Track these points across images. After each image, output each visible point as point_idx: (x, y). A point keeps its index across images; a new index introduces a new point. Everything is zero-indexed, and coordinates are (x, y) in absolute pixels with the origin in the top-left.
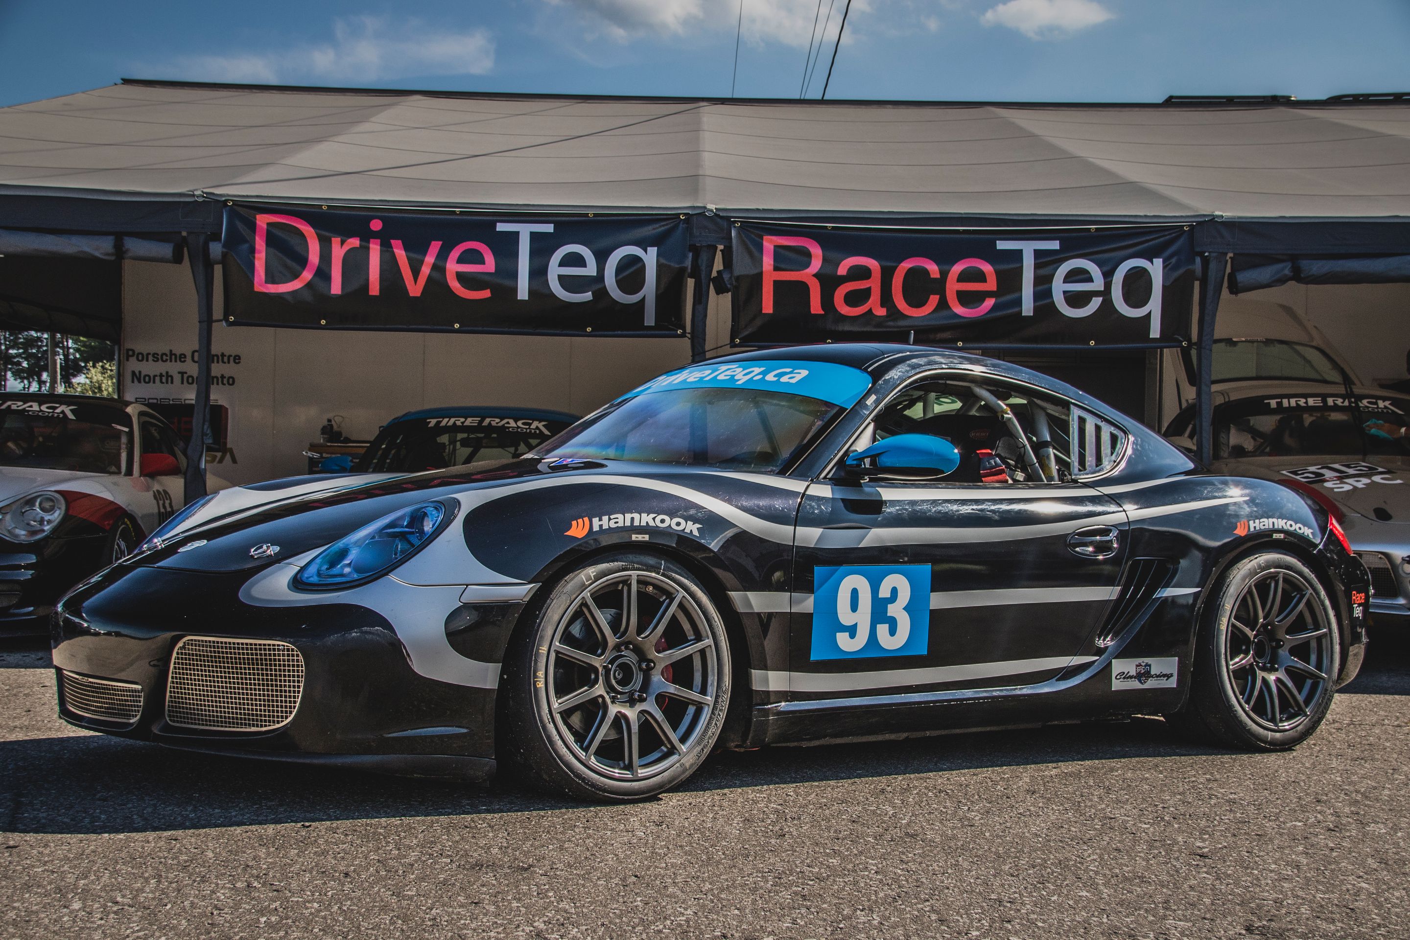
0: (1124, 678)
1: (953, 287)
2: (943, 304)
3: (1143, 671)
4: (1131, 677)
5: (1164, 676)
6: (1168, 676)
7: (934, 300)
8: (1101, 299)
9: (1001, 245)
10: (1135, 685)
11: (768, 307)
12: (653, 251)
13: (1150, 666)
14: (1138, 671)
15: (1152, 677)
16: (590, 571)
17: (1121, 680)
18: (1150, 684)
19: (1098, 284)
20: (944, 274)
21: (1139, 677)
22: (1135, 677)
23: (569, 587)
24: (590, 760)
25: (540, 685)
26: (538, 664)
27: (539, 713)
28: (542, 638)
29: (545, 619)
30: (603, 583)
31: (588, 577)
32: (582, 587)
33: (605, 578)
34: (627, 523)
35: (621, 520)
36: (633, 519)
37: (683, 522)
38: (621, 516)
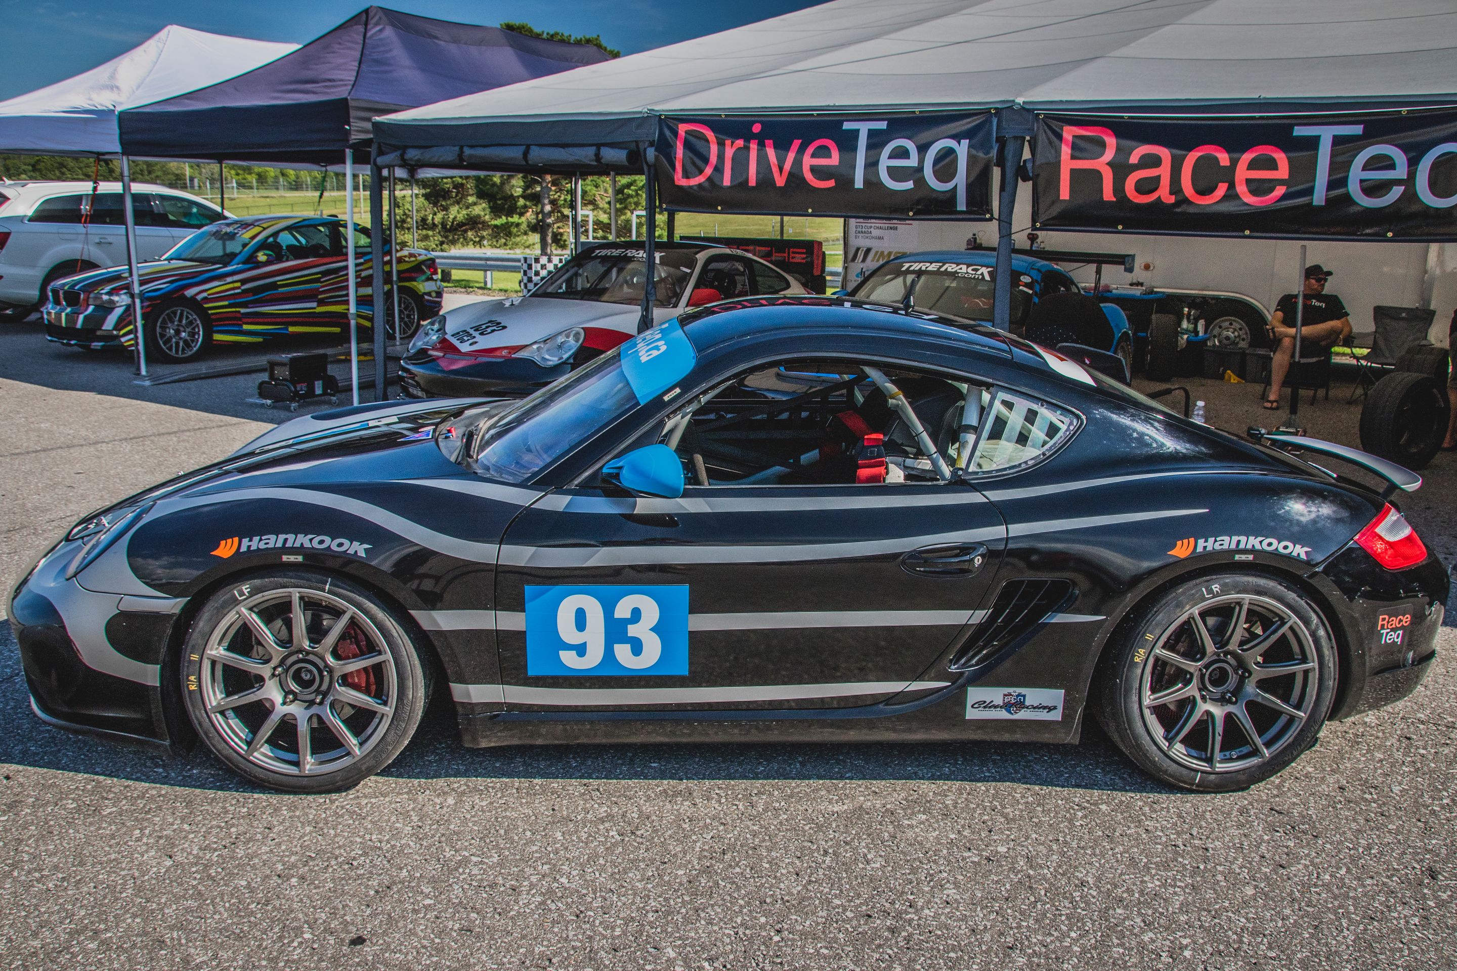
0: (985, 707)
1: (1242, 173)
2: (1231, 192)
3: (1013, 701)
4: (995, 707)
5: (1044, 708)
6: (1050, 709)
7: (1221, 190)
8: (1402, 188)
9: (1299, 131)
10: (1003, 715)
11: (1065, 194)
12: (965, 143)
13: (1024, 696)
14: (1006, 700)
15: (1027, 708)
16: (244, 588)
17: (980, 709)
18: (1022, 715)
19: (1401, 172)
20: (1234, 163)
21: (1007, 706)
22: (1001, 707)
23: (220, 602)
24: (252, 755)
25: (193, 688)
26: (191, 670)
27: (194, 711)
28: (193, 647)
29: (197, 630)
30: (258, 598)
31: (241, 593)
32: (235, 602)
33: (260, 595)
34: (279, 544)
35: (273, 541)
36: (286, 540)
37: (347, 543)
38: (273, 537)
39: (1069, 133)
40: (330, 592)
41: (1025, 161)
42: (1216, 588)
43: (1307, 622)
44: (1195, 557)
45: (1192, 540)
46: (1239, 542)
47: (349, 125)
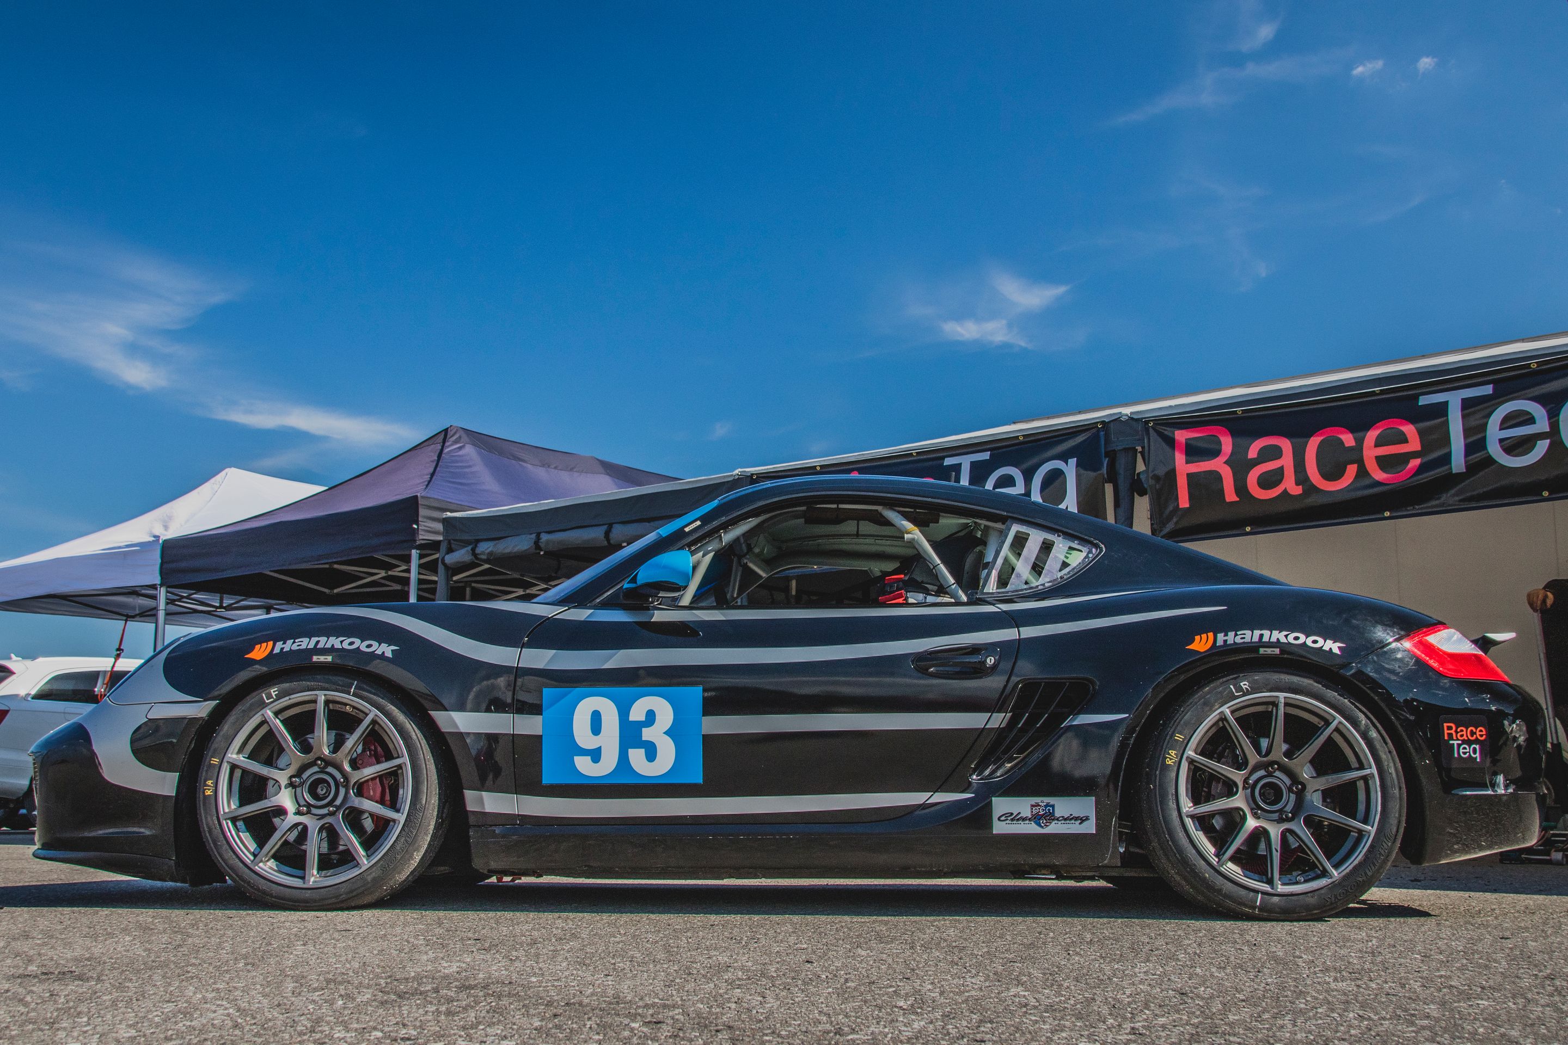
0: (1012, 820)
1: (1370, 453)
2: (1362, 472)
3: (1042, 813)
4: (1024, 819)
5: (1076, 819)
6: (1083, 820)
7: (1352, 470)
8: (1548, 441)
9: (1423, 401)
10: (1031, 828)
11: (1184, 503)
12: (1073, 462)
13: (1053, 806)
14: (1034, 812)
15: (1058, 819)
16: (272, 691)
17: (1008, 822)
18: (1054, 828)
19: (1542, 425)
20: (1360, 442)
21: (1036, 818)
22: (1030, 820)
23: (248, 705)
24: (257, 865)
25: (208, 793)
26: (209, 773)
27: (206, 818)
28: (215, 750)
29: (221, 733)
30: (285, 702)
31: (269, 696)
32: (263, 705)
33: (287, 698)
34: (311, 646)
35: (305, 643)
36: (318, 642)
37: (375, 644)
38: (306, 640)
39: (1181, 436)
40: (354, 695)
41: (1139, 474)
42: (1245, 685)
43: (1355, 724)
44: (1215, 652)
45: (1211, 635)
46: (1261, 636)
47: (418, 525)
